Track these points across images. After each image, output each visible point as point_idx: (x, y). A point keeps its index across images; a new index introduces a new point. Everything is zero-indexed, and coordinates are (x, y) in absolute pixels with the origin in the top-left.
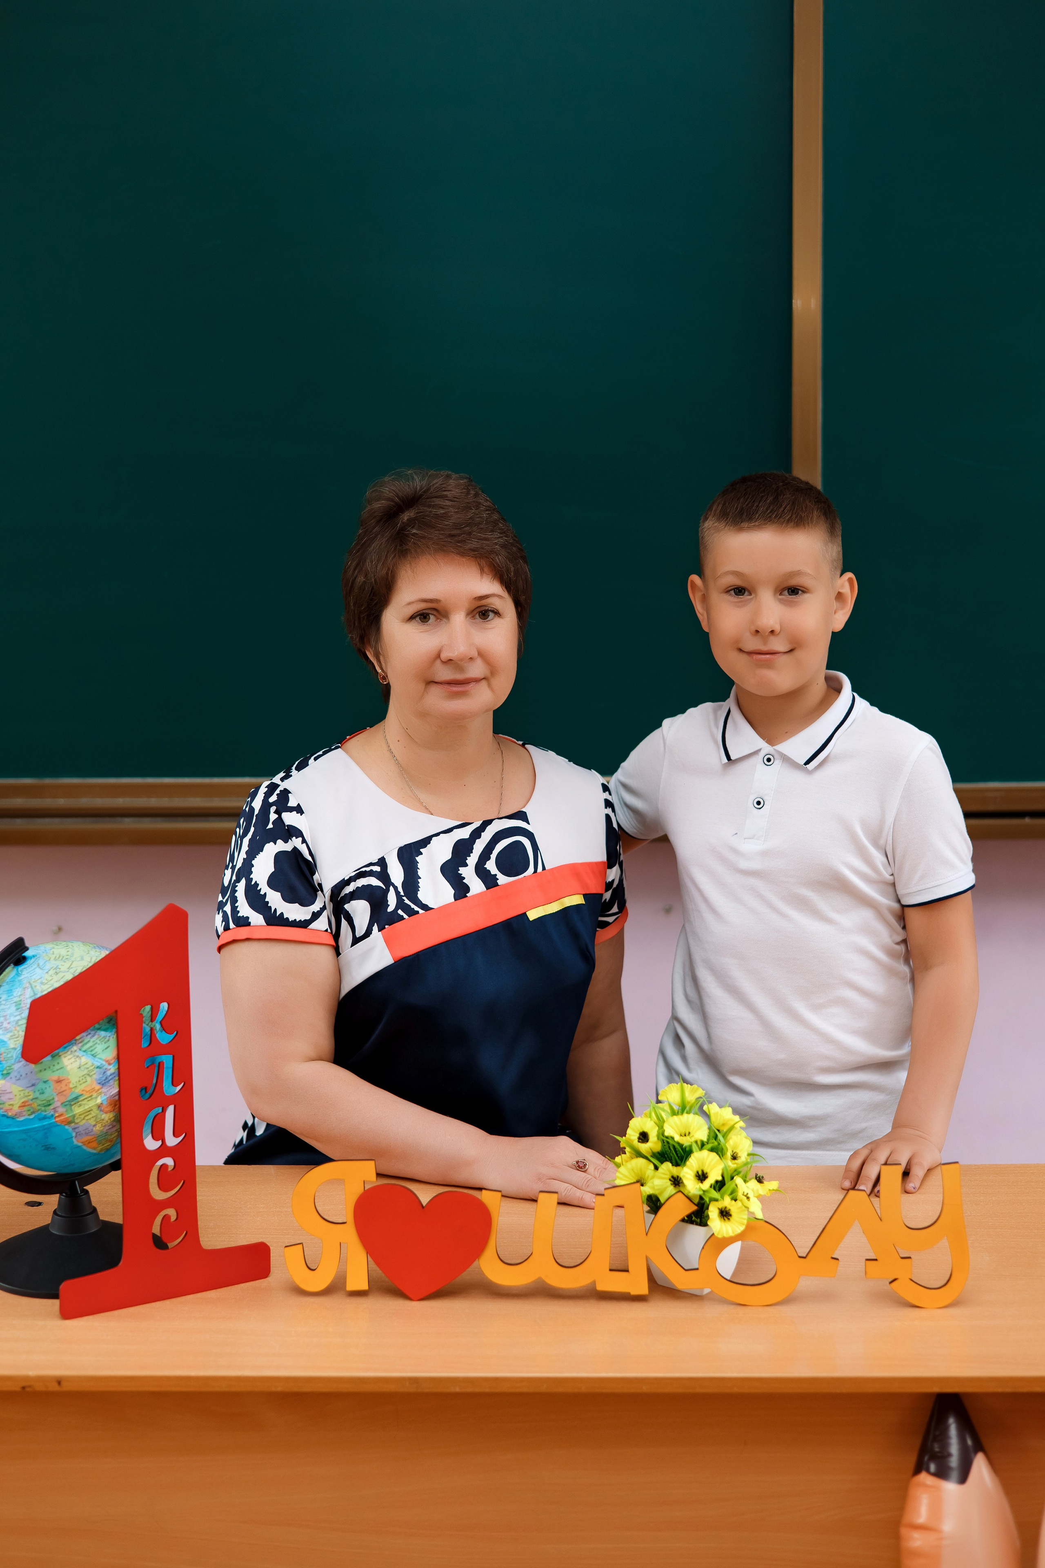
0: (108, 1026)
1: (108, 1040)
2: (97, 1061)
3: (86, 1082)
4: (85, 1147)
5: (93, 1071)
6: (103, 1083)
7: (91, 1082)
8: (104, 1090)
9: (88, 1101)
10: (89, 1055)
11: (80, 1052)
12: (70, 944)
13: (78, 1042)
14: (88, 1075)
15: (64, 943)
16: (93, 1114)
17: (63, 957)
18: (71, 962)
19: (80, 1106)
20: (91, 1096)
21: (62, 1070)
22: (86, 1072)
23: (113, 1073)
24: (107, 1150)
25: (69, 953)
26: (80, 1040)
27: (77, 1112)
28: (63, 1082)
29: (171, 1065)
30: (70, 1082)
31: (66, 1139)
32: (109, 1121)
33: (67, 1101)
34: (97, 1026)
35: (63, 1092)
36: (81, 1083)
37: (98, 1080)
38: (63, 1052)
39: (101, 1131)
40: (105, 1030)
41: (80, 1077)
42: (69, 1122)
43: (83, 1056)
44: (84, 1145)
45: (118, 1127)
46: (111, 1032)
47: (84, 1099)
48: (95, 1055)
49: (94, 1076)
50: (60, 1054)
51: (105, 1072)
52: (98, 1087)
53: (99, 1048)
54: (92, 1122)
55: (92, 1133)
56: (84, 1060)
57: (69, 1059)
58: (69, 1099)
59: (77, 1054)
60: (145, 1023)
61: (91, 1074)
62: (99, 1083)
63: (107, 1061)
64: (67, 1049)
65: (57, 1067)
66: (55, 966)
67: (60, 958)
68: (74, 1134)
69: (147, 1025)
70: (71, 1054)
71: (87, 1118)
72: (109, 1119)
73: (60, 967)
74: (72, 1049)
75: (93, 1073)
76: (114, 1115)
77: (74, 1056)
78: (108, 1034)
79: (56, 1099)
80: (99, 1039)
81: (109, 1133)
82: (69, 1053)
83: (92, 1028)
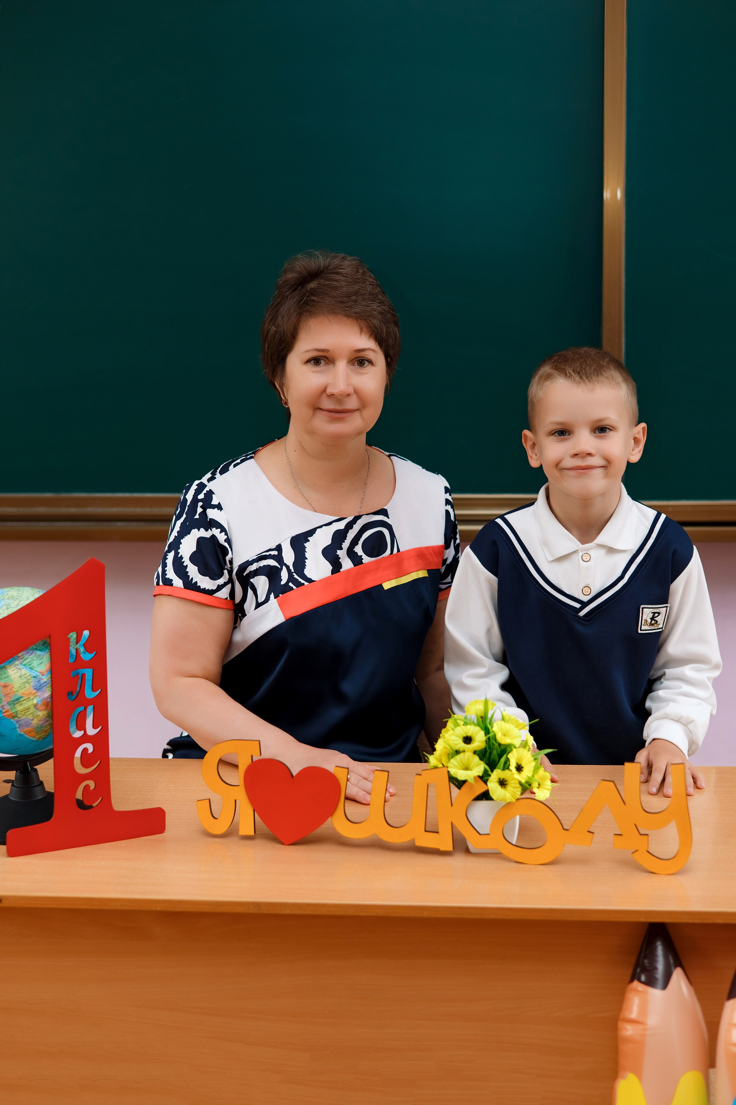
0: (43, 647)
1: (42, 658)
2: (34, 673)
3: (25, 687)
4: (26, 736)
5: (31, 680)
6: (39, 688)
7: (29, 688)
8: (39, 694)
9: (27, 701)
10: (28, 668)
11: (21, 665)
12: (21, 588)
13: (19, 659)
14: (27, 682)
15: (18, 588)
16: (31, 711)
17: (14, 597)
18: (19, 601)
19: (21, 705)
20: (29, 698)
21: (8, 678)
22: (25, 680)
23: (46, 682)
24: (44, 738)
25: (19, 595)
26: (22, 657)
27: (19, 709)
28: (8, 687)
29: (91, 678)
30: (13, 687)
31: (12, 729)
32: (43, 717)
33: (11, 701)
34: (34, 647)
35: (9, 694)
36: (21, 688)
37: (34, 687)
38: (9, 665)
39: (38, 724)
40: (40, 650)
41: (21, 684)
42: (13, 717)
43: (23, 668)
44: (26, 734)
45: (50, 721)
46: (45, 652)
47: (24, 700)
48: (32, 668)
49: (32, 684)
50: (7, 666)
51: (39, 681)
52: (34, 691)
53: (35, 663)
54: (31, 717)
55: (31, 725)
56: (24, 671)
57: (12, 671)
58: (13, 699)
59: (18, 667)
60: (71, 646)
61: (29, 682)
62: (35, 689)
63: (41, 673)
64: (12, 662)
65: (4, 676)
66: (7, 604)
67: (13, 598)
68: (17, 726)
69: (73, 648)
70: (15, 667)
71: (26, 714)
72: (43, 715)
73: (10, 604)
74: (15, 664)
75: (30, 681)
76: (47, 712)
77: (17, 668)
78: (42, 653)
79: (3, 699)
80: (36, 656)
81: (43, 726)
82: (13, 666)
83: (30, 648)
